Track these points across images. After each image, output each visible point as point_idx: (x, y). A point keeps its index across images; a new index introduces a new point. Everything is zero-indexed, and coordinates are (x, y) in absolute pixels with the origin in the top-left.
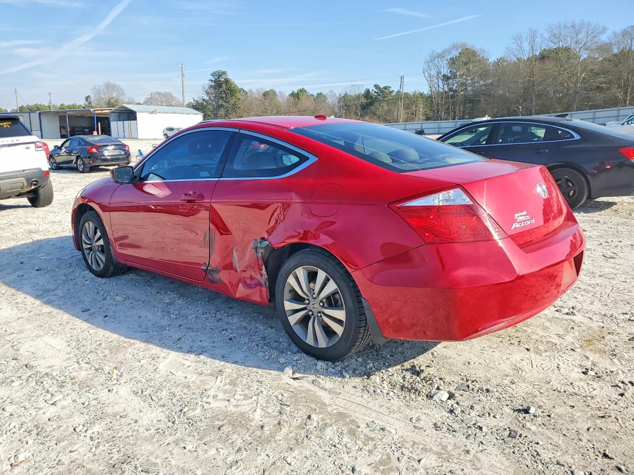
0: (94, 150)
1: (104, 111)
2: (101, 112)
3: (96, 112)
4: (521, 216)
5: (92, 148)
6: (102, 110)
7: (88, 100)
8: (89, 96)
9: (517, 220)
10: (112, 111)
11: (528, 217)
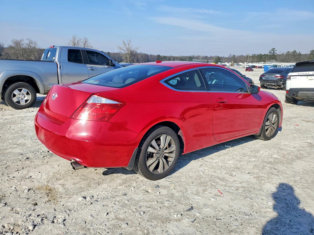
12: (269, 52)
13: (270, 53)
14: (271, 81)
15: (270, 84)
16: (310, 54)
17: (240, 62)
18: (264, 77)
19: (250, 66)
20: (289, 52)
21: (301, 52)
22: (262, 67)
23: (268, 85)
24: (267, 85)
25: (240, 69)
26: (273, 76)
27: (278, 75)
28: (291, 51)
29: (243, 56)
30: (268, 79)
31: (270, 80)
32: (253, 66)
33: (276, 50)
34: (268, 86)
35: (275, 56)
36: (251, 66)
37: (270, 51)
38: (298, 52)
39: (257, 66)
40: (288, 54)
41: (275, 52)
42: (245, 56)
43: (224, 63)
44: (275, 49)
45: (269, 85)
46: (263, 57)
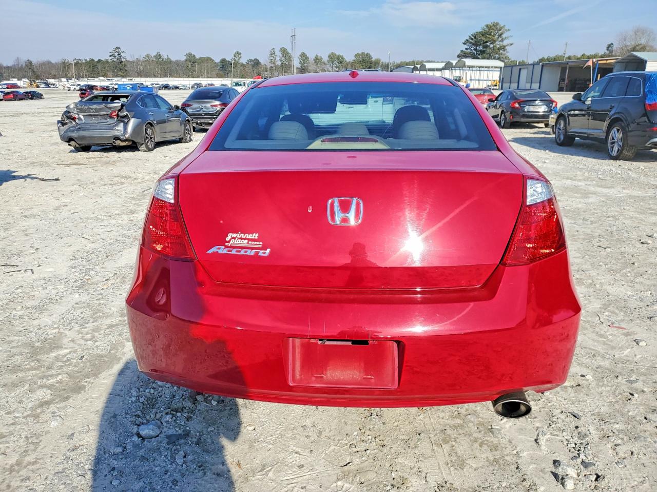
0: (517, 105)
1: (608, 61)
2: (605, 62)
3: (599, 62)
4: (241, 239)
5: (515, 103)
6: (607, 60)
7: (610, 49)
8: (612, 44)
9: (229, 242)
10: (617, 60)
11: (259, 244)
12: (110, 56)
13: (112, 57)
14: (206, 114)
15: (203, 121)
16: (186, 60)
17: (50, 79)
18: (190, 107)
19: (82, 86)
20: (148, 56)
21: (170, 57)
22: (108, 87)
23: (200, 123)
24: (197, 124)
25: (58, 93)
26: (208, 105)
27: (217, 103)
28: (153, 54)
29: (50, 63)
30: (200, 110)
31: (204, 113)
32: (89, 85)
33: (123, 52)
34: (201, 126)
35: (123, 64)
36: (86, 86)
37: (111, 54)
38: (166, 57)
39: (97, 86)
40: (147, 60)
41: (123, 55)
42: (56, 63)
43: (9, 80)
44: (119, 48)
45: (203, 123)
46: (99, 66)
